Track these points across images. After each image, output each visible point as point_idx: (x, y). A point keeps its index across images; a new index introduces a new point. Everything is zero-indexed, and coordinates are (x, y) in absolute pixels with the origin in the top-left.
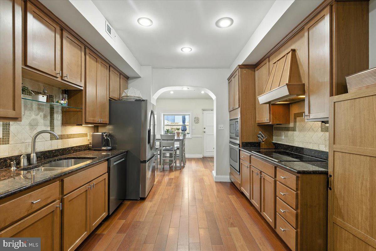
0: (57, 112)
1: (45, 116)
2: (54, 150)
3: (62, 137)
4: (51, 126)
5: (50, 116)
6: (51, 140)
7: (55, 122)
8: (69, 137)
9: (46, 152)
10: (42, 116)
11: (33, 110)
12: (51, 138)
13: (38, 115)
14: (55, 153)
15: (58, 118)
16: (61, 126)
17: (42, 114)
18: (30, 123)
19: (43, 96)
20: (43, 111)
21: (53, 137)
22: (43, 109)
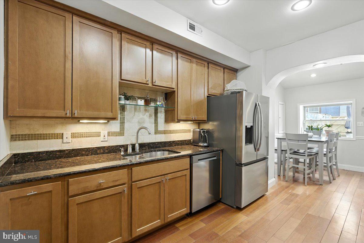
0: (161, 112)
1: (150, 116)
2: (157, 142)
3: (165, 132)
4: (155, 124)
5: (155, 115)
6: (155, 134)
7: (159, 119)
8: (171, 132)
9: (150, 143)
10: (148, 116)
11: (140, 111)
12: (155, 132)
13: (145, 115)
14: (158, 145)
15: (161, 116)
16: (164, 123)
17: (147, 114)
18: (138, 121)
19: (141, 101)
20: (148, 112)
21: (157, 132)
22: (149, 110)
